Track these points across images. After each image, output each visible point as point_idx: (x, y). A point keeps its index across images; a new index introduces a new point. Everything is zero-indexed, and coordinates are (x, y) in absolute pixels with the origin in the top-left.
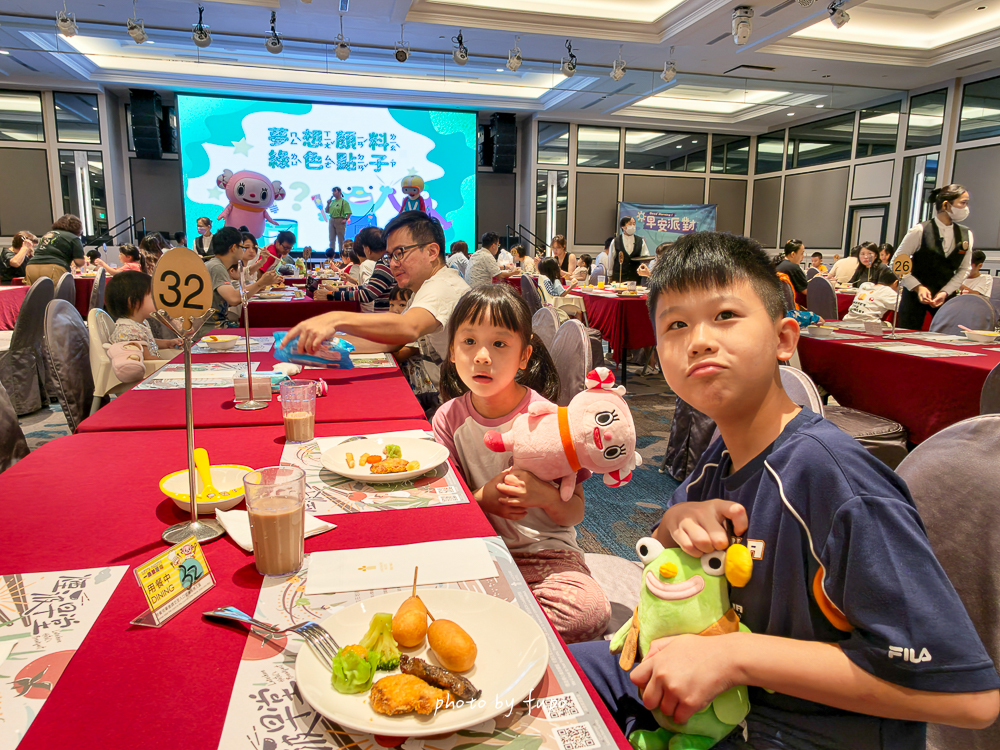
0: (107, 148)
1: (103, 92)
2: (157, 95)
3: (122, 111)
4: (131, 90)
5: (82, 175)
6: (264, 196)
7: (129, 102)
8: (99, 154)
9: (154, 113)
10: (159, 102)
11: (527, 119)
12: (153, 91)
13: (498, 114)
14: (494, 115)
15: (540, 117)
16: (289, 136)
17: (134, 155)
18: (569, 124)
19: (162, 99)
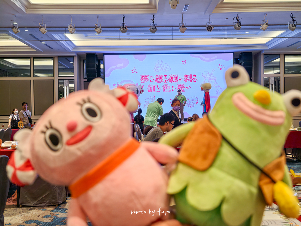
0: (76, 78)
1: (76, 55)
2: (96, 55)
3: (82, 63)
4: (86, 54)
5: (66, 89)
7: (86, 59)
8: (73, 81)
9: (95, 62)
10: (97, 58)
11: (258, 53)
12: (95, 54)
13: (244, 52)
14: (241, 53)
15: (265, 52)
17: (86, 80)
18: (280, 54)
19: (98, 57)
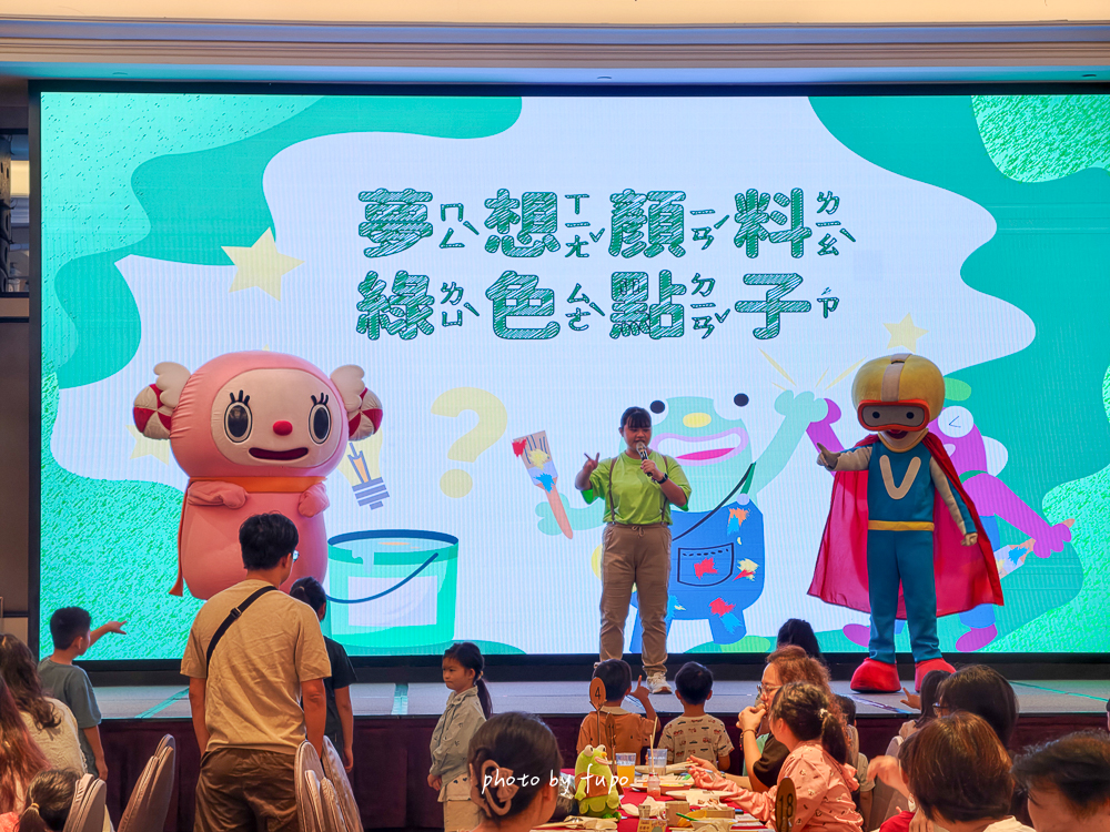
6: (321, 424)
16: (433, 217)
